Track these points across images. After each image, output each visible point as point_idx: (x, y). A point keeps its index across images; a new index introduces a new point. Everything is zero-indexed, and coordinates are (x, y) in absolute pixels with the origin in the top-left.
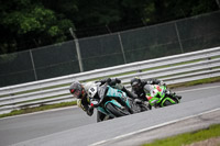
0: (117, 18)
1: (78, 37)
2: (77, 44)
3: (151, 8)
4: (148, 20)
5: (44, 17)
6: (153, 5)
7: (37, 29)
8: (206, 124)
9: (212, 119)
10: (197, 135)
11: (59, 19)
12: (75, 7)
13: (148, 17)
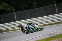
0: (26, 6)
1: (15, 11)
2: (15, 13)
3: (36, 3)
4: (35, 7)
5: (6, 6)
6: (36, 2)
7: (3, 9)
8: (51, 36)
9: (53, 35)
10: (48, 39)
11: (10, 6)
12: (14, 3)
13: (35, 6)
